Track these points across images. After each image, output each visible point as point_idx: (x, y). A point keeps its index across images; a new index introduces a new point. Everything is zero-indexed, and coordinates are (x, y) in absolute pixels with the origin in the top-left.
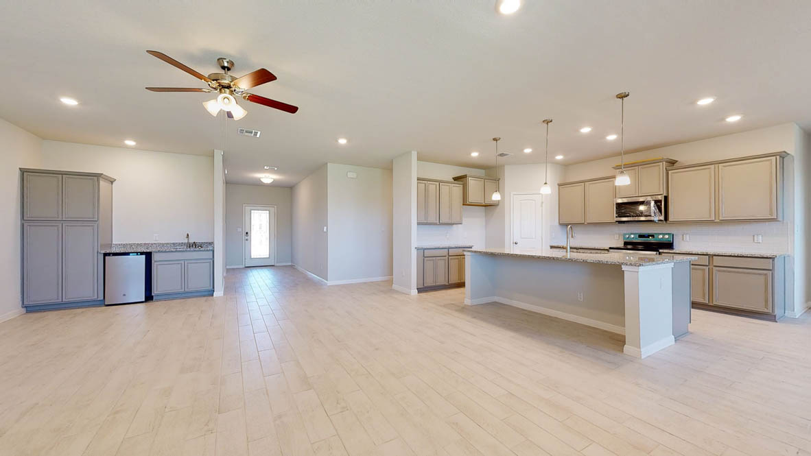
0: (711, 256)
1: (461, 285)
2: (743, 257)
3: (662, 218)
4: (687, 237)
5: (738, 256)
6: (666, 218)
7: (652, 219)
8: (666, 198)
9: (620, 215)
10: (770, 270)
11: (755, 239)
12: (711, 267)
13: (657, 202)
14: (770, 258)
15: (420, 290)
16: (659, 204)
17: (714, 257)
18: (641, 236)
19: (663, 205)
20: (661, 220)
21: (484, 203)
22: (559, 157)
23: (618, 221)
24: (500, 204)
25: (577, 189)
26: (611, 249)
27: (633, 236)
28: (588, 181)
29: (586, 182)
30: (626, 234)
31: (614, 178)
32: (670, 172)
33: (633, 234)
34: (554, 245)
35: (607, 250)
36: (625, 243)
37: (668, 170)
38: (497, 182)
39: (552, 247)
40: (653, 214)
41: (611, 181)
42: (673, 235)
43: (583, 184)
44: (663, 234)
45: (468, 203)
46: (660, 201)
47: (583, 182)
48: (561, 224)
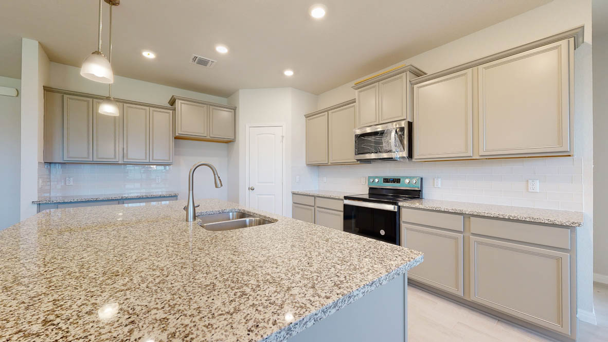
0: (467, 216)
2: (518, 221)
3: (405, 154)
4: (439, 182)
5: (509, 220)
6: (410, 155)
7: (393, 155)
8: (410, 125)
9: (360, 150)
10: (564, 249)
11: (530, 186)
12: (467, 234)
13: (400, 131)
14: (567, 227)
17: (472, 218)
18: (386, 180)
19: (408, 133)
20: (403, 158)
21: (208, 137)
22: (289, 73)
23: (358, 160)
24: (237, 139)
25: (321, 120)
26: (346, 198)
27: (377, 180)
28: (332, 109)
29: (330, 110)
30: (370, 178)
31: (355, 102)
32: (415, 86)
33: (377, 177)
34: (296, 191)
35: (342, 200)
36: (371, 189)
37: (412, 84)
38: (233, 111)
39: (294, 194)
40: (394, 149)
41: (354, 106)
42: (422, 179)
43: (327, 112)
44: (411, 178)
45: (177, 135)
46: (402, 129)
47: (327, 110)
48: (308, 165)
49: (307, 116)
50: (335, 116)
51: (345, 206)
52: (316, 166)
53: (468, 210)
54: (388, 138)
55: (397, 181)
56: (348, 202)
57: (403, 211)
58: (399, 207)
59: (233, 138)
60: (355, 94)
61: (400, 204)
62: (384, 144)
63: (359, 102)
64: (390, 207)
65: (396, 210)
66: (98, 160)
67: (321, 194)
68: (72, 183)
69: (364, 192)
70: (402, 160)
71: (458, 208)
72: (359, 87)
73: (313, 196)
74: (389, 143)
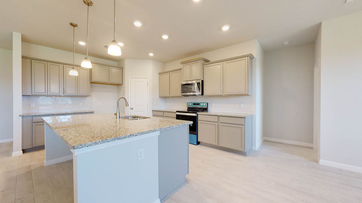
0: (219, 116)
1: (42, 148)
2: (232, 117)
3: (200, 93)
4: (213, 104)
5: (230, 117)
6: (202, 94)
7: (196, 94)
8: (203, 81)
9: (183, 92)
10: (243, 125)
11: (241, 105)
12: (219, 123)
13: (198, 84)
14: (243, 118)
15: (24, 151)
16: (199, 85)
18: (194, 104)
19: (201, 85)
20: (200, 95)
21: (109, 83)
22: (151, 55)
23: (182, 95)
24: (123, 84)
25: (166, 76)
26: (177, 112)
27: (190, 104)
28: (171, 72)
29: (170, 72)
30: (188, 103)
31: (181, 70)
32: (205, 66)
33: (190, 103)
34: (154, 109)
35: (176, 113)
36: (188, 108)
37: (204, 65)
38: (121, 69)
39: (153, 111)
40: (196, 91)
41: (181, 71)
42: (207, 103)
43: (169, 73)
44: (203, 103)
45: (92, 81)
46: (199, 83)
47: (169, 72)
48: (160, 97)
49: (160, 74)
50: (173, 75)
51: (177, 115)
52: (164, 98)
53: (219, 114)
54: (194, 86)
55: (198, 104)
56: (178, 113)
57: (199, 116)
58: (197, 115)
59: (121, 83)
60: (181, 66)
61: (198, 113)
62: (193, 89)
63: (183, 69)
64: (194, 115)
65: (196, 116)
66: (50, 94)
67: (166, 110)
68: (34, 107)
69: (186, 109)
70: (199, 96)
71: (216, 114)
72: (183, 63)
73: (163, 111)
74: (194, 88)
